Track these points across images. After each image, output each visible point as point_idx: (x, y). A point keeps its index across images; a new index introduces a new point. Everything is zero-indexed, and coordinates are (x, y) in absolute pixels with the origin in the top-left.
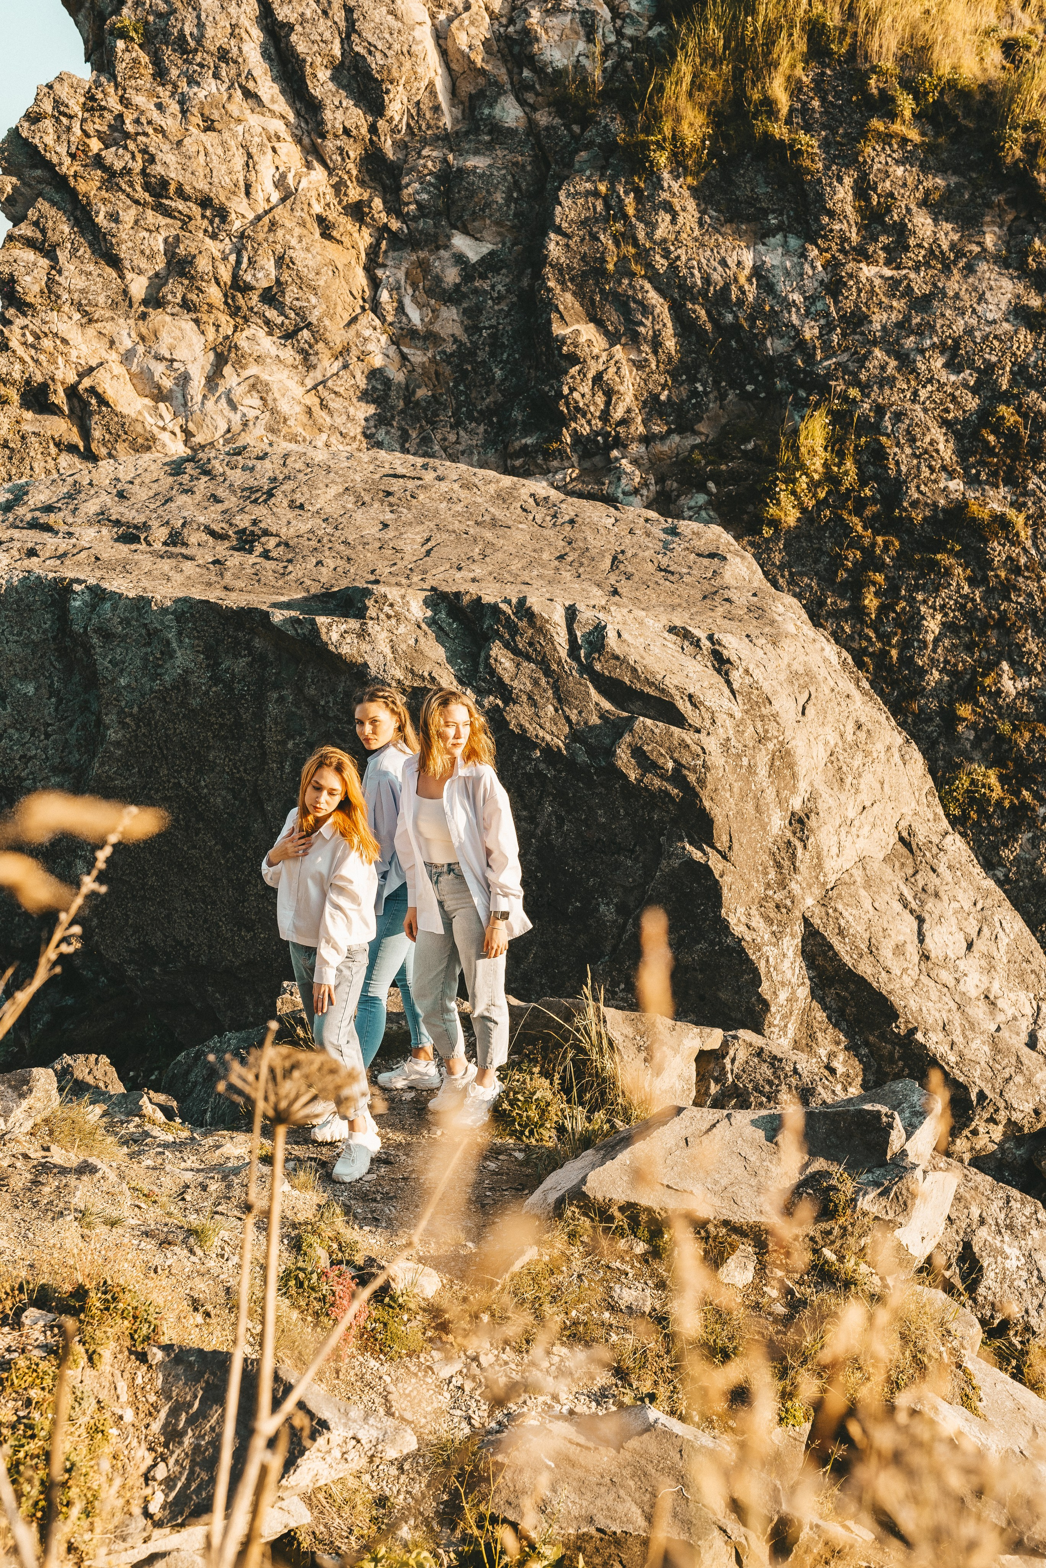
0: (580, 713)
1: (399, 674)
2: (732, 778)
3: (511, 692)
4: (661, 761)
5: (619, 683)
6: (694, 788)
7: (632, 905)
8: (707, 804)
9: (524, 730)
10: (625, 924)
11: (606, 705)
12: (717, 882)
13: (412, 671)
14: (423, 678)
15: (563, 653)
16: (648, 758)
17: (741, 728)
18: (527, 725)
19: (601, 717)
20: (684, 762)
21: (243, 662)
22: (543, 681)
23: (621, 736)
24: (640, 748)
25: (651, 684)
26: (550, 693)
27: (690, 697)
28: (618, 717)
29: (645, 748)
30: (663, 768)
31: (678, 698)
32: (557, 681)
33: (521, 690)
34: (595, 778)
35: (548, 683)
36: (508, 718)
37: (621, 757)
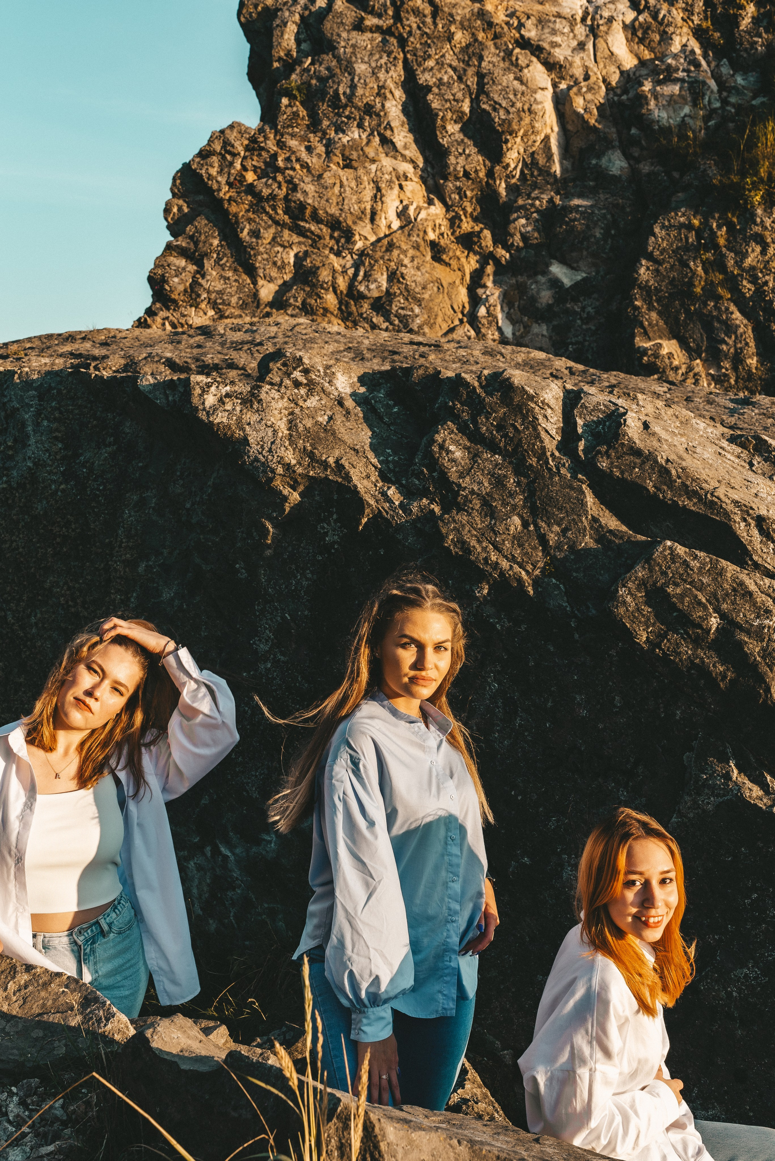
0: (564, 531)
1: (291, 457)
3: (457, 494)
4: (697, 614)
5: (637, 489)
6: (755, 665)
9: (467, 550)
11: (611, 522)
13: (311, 455)
14: (325, 465)
15: (551, 445)
16: (674, 607)
18: (473, 543)
19: (600, 539)
20: (740, 618)
22: (511, 481)
23: (630, 568)
24: (662, 590)
25: (692, 494)
26: (519, 499)
27: (760, 521)
28: (629, 541)
29: (670, 590)
30: (700, 626)
31: (737, 519)
32: (534, 481)
33: (472, 492)
34: (577, 636)
35: (518, 484)
36: (444, 531)
37: (624, 603)
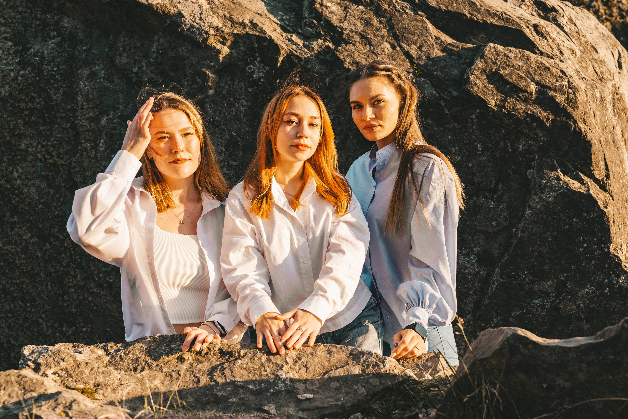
0: (420, 48)
1: (217, 22)
2: (594, 106)
3: (342, 33)
4: (522, 84)
5: (460, 16)
6: (565, 109)
7: (496, 253)
8: (581, 125)
10: (489, 275)
11: (448, 39)
12: (602, 214)
13: (231, 20)
14: (243, 25)
16: (507, 82)
17: (584, 64)
19: (444, 50)
20: (547, 83)
21: (51, 44)
22: (375, 21)
23: (472, 63)
24: (496, 73)
25: (494, 15)
26: (384, 32)
27: (534, 27)
28: (463, 48)
29: (502, 72)
30: (526, 91)
31: (524, 26)
32: (391, 19)
33: (352, 31)
34: (446, 111)
35: (381, 22)
36: (342, 57)
37: (476, 84)
